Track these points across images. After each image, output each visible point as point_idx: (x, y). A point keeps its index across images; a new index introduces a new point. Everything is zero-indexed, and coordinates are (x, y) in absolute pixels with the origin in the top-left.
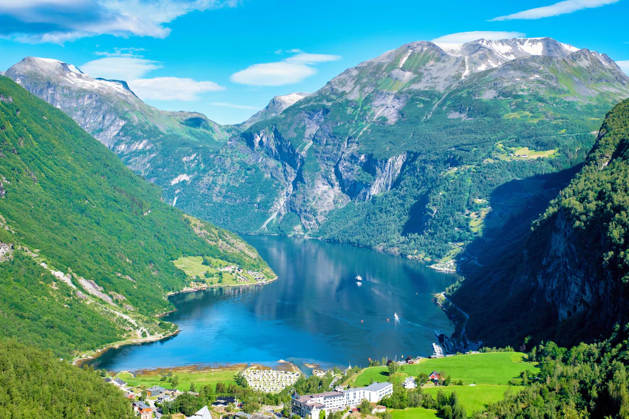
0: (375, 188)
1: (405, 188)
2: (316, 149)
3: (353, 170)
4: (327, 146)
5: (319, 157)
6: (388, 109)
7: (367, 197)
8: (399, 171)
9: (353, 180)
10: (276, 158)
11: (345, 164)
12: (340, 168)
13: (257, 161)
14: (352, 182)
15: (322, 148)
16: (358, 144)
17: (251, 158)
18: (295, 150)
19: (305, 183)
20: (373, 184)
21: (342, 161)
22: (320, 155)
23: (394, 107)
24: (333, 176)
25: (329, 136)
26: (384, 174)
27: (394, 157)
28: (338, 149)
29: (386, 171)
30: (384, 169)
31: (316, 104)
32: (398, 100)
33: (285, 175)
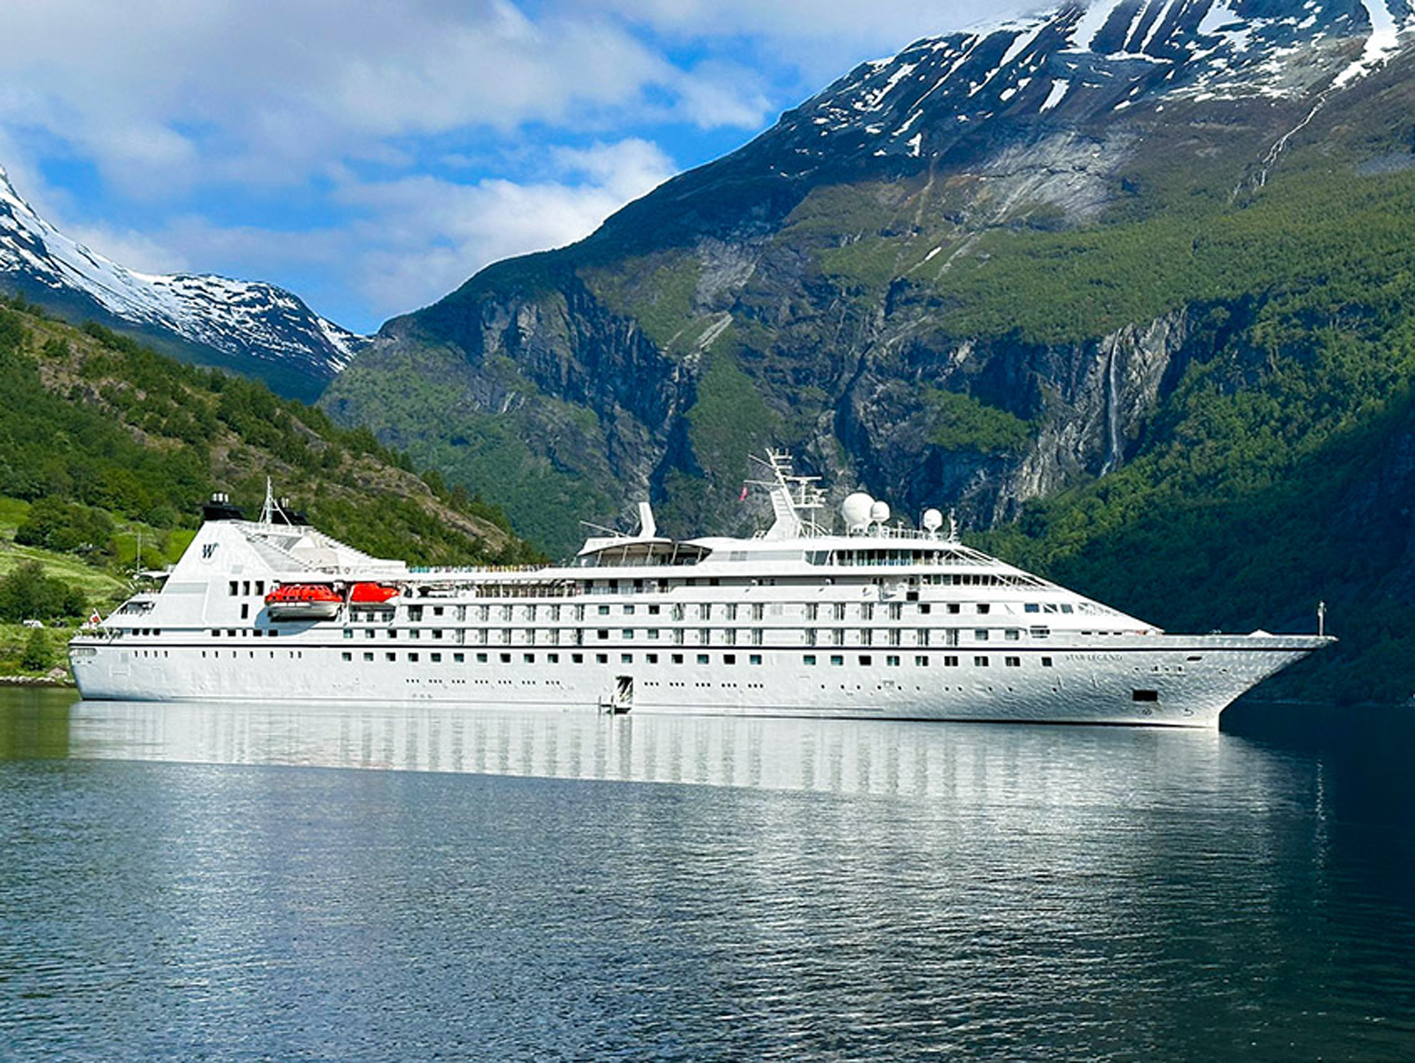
0: (1039, 470)
1: (1210, 443)
2: (745, 341)
3: (918, 407)
4: (795, 328)
5: (760, 373)
6: (1055, 179)
7: (999, 512)
8: (1151, 392)
9: (927, 446)
10: (573, 392)
11: (880, 388)
12: (861, 406)
13: (495, 407)
14: (920, 454)
15: (773, 337)
16: (939, 304)
17: (469, 399)
18: (656, 351)
19: (699, 473)
20: (1025, 454)
21: (866, 378)
22: (766, 363)
23: (1083, 169)
24: (827, 444)
25: (805, 286)
26: (1079, 408)
27: (1129, 329)
28: (846, 336)
29: (1088, 394)
30: (1079, 382)
31: (740, 182)
32: (1097, 147)
33: (611, 455)
